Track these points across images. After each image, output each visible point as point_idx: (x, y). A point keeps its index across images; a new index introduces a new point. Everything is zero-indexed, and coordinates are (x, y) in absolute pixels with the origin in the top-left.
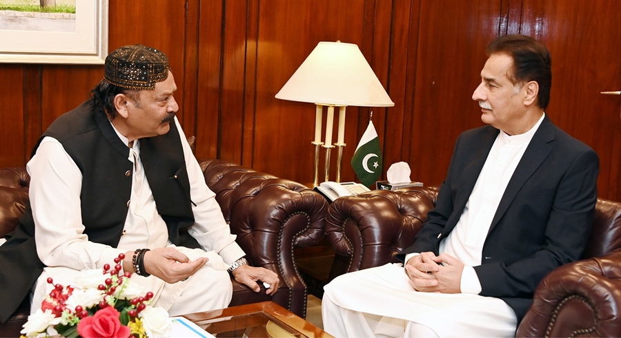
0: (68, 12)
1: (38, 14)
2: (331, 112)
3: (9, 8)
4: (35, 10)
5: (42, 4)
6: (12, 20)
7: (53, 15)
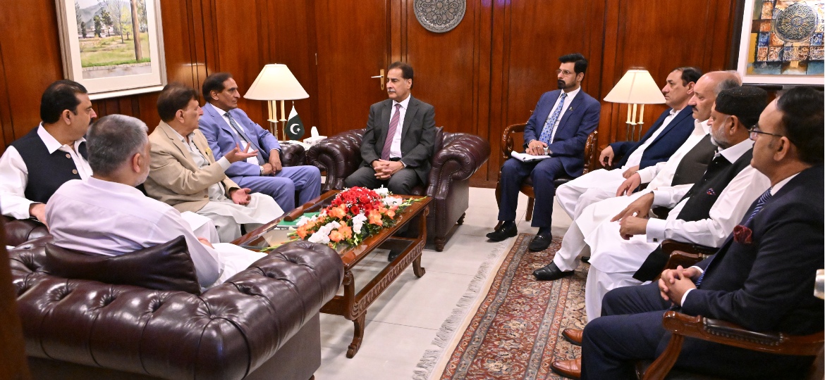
0: (147, 61)
1: (136, 64)
2: (274, 103)
3: (124, 63)
4: (135, 63)
5: (137, 58)
6: (126, 69)
7: (141, 64)
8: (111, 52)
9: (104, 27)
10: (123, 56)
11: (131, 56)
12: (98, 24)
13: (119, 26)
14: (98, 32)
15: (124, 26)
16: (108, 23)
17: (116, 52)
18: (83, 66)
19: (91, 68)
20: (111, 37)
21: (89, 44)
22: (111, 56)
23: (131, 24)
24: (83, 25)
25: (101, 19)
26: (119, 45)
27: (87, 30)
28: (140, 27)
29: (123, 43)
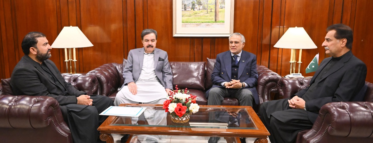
0: (222, 22)
1: (214, 23)
3: (207, 22)
4: (213, 22)
5: (215, 20)
6: (208, 25)
7: (218, 23)
8: (199, 17)
9: (197, 6)
10: (206, 19)
11: (212, 19)
12: (193, 5)
13: (206, 6)
14: (193, 8)
15: (210, 5)
16: (200, 4)
17: (203, 17)
18: (182, 22)
19: (187, 23)
20: (201, 11)
21: (187, 13)
22: (199, 18)
23: (214, 5)
24: (185, 5)
25: (196, 2)
26: (205, 14)
27: (187, 7)
28: (220, 5)
29: (207, 13)
